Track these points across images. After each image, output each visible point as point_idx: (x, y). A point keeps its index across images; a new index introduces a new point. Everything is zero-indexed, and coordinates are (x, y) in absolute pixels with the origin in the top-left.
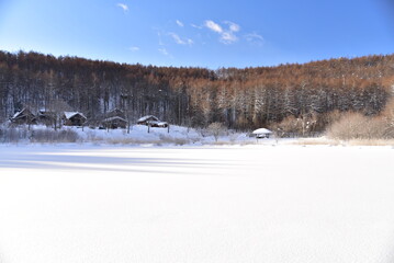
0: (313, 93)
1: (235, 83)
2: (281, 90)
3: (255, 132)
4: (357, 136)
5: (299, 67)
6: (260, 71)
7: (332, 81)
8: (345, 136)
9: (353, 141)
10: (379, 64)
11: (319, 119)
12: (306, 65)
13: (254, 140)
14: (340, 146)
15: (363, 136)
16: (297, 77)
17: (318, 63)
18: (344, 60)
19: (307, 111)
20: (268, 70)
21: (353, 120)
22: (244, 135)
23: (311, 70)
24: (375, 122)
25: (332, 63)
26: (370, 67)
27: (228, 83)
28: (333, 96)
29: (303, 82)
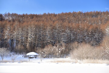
0: (63, 31)
1: (16, 23)
2: (44, 29)
3: (28, 54)
4: (87, 58)
5: (55, 15)
6: (32, 16)
7: (74, 25)
8: (81, 58)
9: (85, 60)
10: (99, 17)
11: (66, 47)
12: (59, 15)
13: (27, 59)
14: (77, 64)
15: (91, 58)
16: (54, 22)
18: (80, 13)
19: (59, 42)
20: (37, 16)
21: (85, 48)
22: (21, 56)
23: (62, 17)
24: (97, 49)
25: (74, 15)
26: (94, 18)
27: (11, 23)
28: (74, 34)
29: (57, 25)
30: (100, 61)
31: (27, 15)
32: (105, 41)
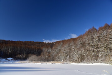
0: (25, 49)
1: (4, 44)
2: (17, 48)
3: (8, 59)
4: (34, 61)
5: (22, 42)
6: (12, 42)
7: (30, 46)
8: (32, 61)
9: (33, 62)
10: (41, 44)
11: (26, 55)
12: (24, 42)
13: (7, 61)
14: (30, 63)
15: (36, 61)
16: (21, 45)
17: (27, 42)
18: (33, 42)
19: (23, 54)
20: (14, 42)
21: (34, 57)
24: (39, 57)
25: (31, 42)
26: (39, 44)
27: (1, 44)
28: (30, 50)
29: (23, 46)
30: (39, 62)
31: (9, 41)
32: (42, 54)
